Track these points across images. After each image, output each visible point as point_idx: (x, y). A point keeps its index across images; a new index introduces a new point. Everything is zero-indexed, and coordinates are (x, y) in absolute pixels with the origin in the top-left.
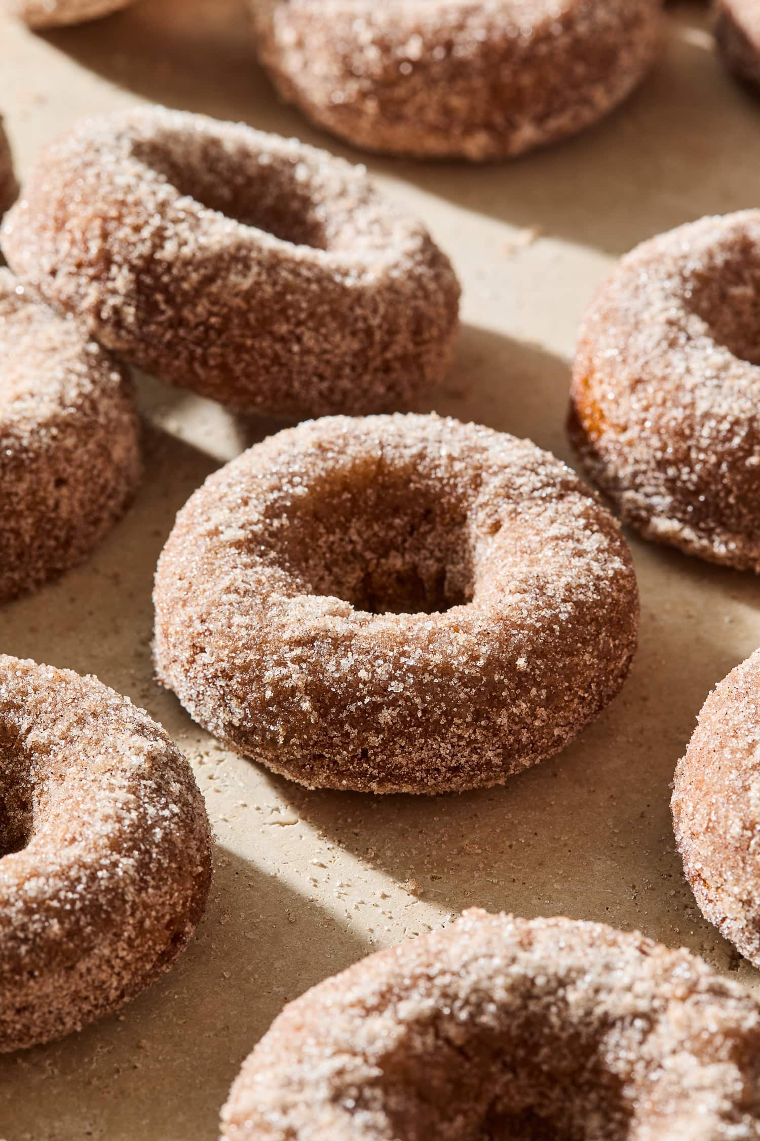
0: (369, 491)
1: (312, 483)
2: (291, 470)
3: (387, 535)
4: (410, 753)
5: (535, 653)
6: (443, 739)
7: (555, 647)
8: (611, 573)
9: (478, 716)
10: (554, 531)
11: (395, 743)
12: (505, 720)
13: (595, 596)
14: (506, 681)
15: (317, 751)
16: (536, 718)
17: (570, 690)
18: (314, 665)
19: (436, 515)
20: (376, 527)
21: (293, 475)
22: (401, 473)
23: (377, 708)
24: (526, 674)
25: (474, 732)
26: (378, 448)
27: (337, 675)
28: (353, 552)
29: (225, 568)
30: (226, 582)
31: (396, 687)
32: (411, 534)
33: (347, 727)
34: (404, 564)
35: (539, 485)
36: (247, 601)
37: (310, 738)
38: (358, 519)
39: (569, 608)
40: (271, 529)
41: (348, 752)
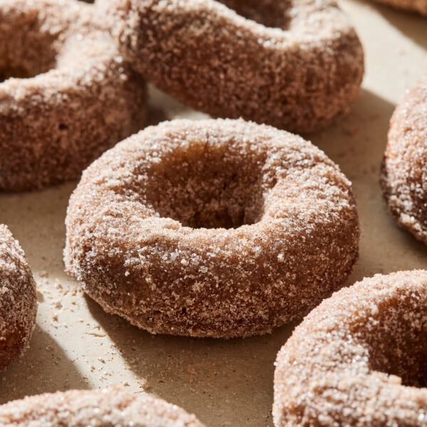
0: (199, 162)
1: (164, 156)
2: (152, 148)
3: (209, 189)
4: (212, 310)
5: (290, 252)
6: (232, 302)
7: (303, 249)
8: (340, 208)
9: (253, 288)
10: (308, 184)
11: (202, 304)
12: (270, 292)
13: (329, 221)
14: (271, 267)
15: (155, 309)
16: (289, 291)
17: (311, 275)
18: (155, 256)
19: (239, 177)
20: (203, 184)
21: (153, 151)
22: (219, 152)
23: (192, 282)
24: (283, 264)
25: (251, 298)
26: (206, 137)
27: (168, 262)
28: (189, 199)
29: (107, 201)
30: (106, 209)
31: (204, 269)
32: (224, 188)
33: (173, 293)
34: (220, 206)
35: (300, 158)
36: (118, 220)
37: (151, 300)
38: (192, 179)
39: (312, 227)
40: (137, 181)
41: (174, 309)
